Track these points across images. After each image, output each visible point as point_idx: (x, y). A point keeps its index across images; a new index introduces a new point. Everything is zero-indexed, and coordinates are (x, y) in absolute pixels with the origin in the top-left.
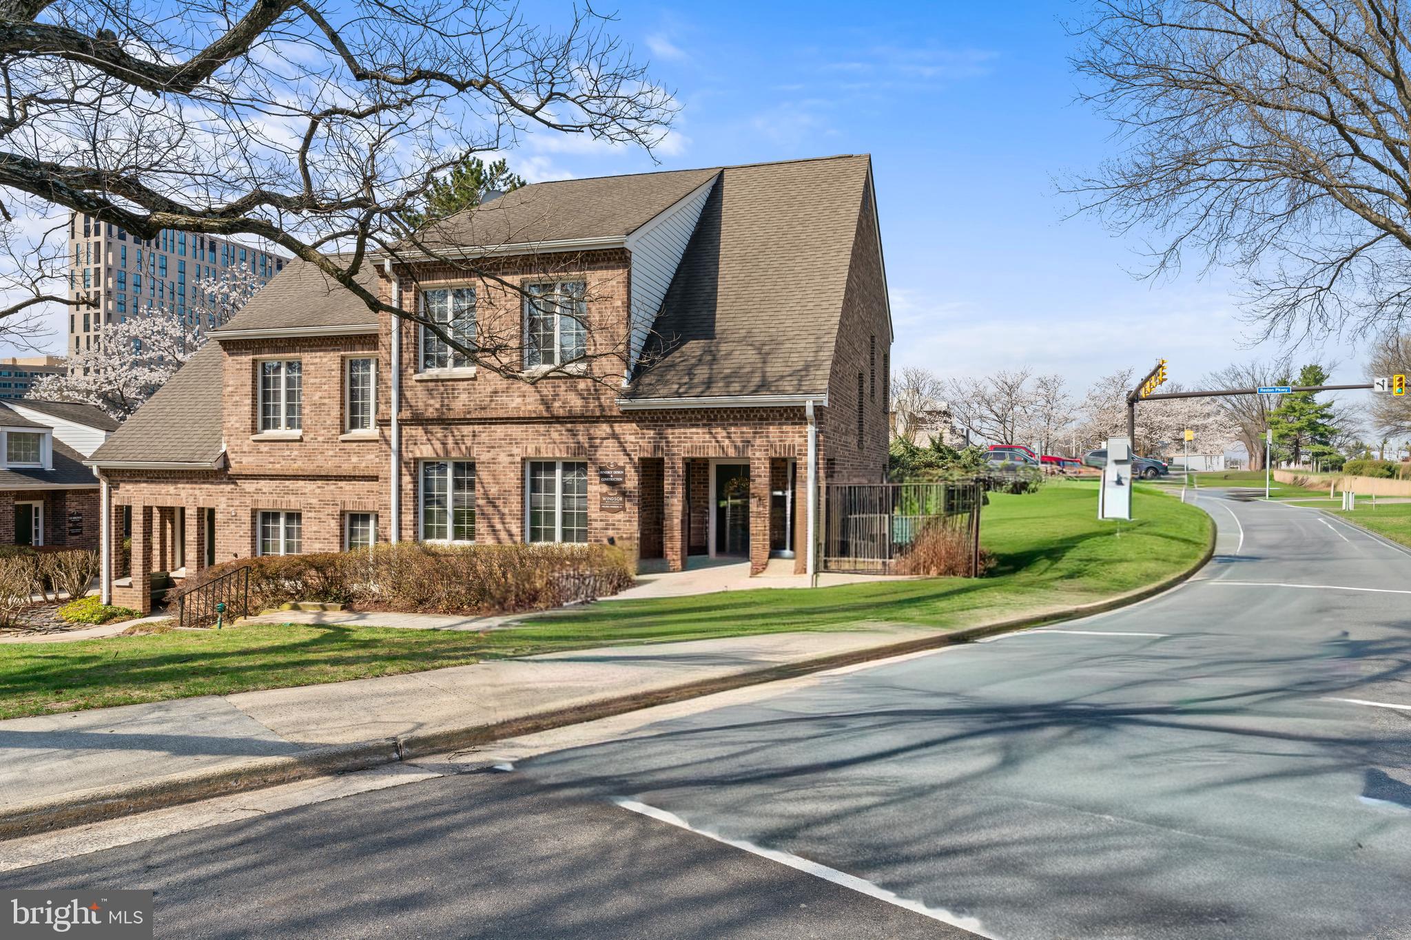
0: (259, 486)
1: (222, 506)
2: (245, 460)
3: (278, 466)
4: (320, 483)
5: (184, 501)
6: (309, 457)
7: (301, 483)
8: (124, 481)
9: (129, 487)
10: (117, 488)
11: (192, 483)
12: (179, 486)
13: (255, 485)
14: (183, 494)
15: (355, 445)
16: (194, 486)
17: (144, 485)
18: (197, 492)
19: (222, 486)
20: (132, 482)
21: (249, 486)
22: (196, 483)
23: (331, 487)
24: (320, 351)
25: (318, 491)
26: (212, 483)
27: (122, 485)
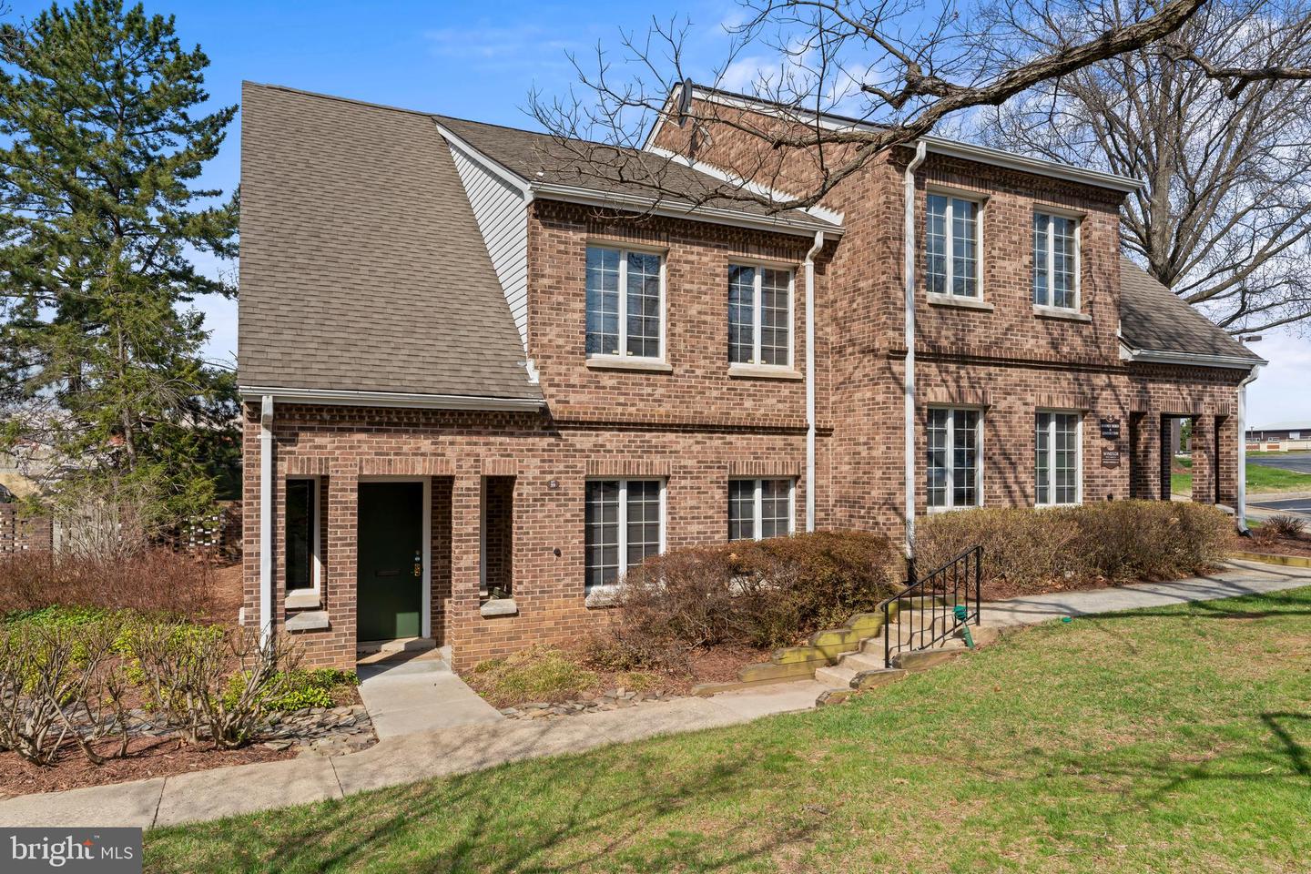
0: (600, 440)
1: (532, 473)
2: (573, 398)
3: (633, 410)
4: (699, 436)
5: (453, 465)
6: (683, 396)
7: (670, 436)
8: (311, 429)
9: (324, 440)
10: (292, 441)
11: (469, 433)
12: (441, 438)
13: (593, 439)
14: (451, 453)
15: (748, 384)
16: (475, 439)
17: (363, 436)
18: (481, 450)
19: (530, 440)
20: (331, 430)
21: (583, 440)
22: (479, 433)
23: (716, 441)
24: (699, 244)
25: (696, 448)
26: (511, 434)
27: (303, 436)
